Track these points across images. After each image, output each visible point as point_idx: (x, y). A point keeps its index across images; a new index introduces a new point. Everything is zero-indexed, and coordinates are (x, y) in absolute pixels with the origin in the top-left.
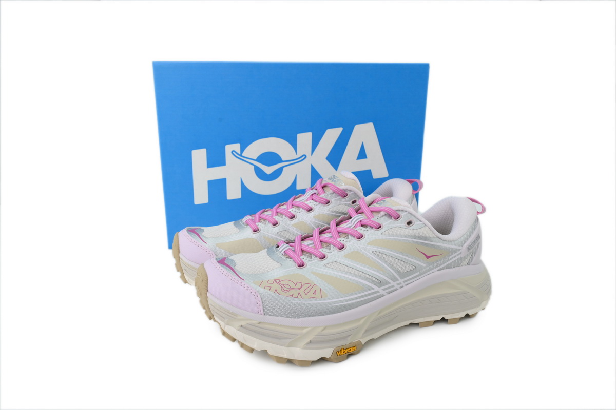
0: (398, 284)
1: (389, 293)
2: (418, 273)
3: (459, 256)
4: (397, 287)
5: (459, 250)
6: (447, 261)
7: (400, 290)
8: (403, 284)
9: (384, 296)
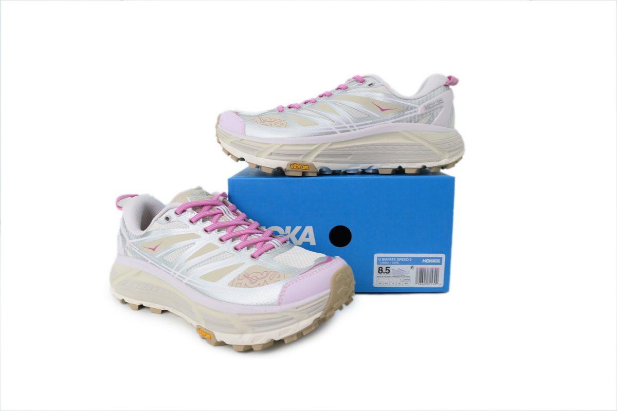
0: (351, 127)
1: (342, 132)
2: (371, 121)
3: (415, 114)
4: (349, 128)
5: (415, 108)
6: (402, 116)
7: (352, 132)
8: (355, 128)
9: (337, 133)
